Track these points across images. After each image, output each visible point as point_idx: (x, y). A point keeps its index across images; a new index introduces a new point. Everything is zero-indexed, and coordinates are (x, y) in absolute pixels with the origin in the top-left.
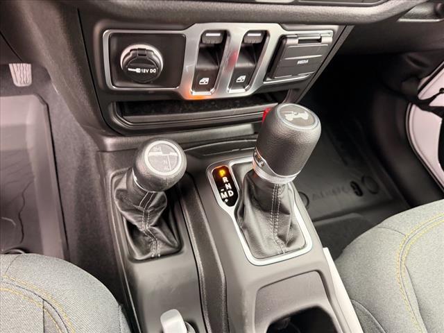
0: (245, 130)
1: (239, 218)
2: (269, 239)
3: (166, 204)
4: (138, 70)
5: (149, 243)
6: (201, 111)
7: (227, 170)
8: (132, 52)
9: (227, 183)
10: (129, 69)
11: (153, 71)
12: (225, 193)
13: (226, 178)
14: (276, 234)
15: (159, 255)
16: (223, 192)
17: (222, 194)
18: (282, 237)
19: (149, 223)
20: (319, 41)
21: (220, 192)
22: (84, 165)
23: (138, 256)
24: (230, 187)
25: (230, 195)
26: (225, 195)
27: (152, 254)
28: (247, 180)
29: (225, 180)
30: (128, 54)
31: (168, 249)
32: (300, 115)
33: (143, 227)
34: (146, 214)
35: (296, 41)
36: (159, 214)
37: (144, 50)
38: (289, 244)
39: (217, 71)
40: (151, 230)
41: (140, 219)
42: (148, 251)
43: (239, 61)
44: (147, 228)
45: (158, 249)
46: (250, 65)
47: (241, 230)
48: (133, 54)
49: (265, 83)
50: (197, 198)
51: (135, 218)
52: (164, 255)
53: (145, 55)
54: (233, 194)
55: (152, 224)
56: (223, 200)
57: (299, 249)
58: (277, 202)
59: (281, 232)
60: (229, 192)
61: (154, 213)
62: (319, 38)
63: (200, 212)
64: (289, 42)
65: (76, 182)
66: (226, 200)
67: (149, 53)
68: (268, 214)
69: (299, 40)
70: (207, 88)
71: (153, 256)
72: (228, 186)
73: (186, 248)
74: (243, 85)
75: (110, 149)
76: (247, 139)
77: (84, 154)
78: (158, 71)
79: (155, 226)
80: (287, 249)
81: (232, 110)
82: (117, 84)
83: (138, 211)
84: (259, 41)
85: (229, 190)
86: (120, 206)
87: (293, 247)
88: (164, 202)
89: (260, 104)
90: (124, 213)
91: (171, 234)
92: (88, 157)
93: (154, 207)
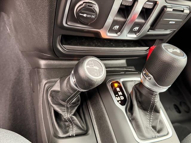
0: (122, 64)
1: (129, 113)
2: (147, 128)
3: (79, 102)
4: (85, 15)
5: (68, 126)
6: (106, 47)
7: (119, 83)
8: (84, 4)
9: (119, 91)
10: (80, 14)
11: (93, 17)
12: (119, 97)
13: (119, 89)
14: (151, 125)
15: (74, 135)
16: (117, 97)
17: (117, 98)
18: (154, 127)
19: (70, 113)
20: (183, 11)
21: (116, 97)
22: (19, 78)
23: (61, 135)
24: (122, 94)
25: (122, 99)
26: (119, 99)
27: (70, 134)
28: (135, 90)
29: (118, 89)
30: (82, 5)
31: (79, 131)
32: (175, 50)
33: (66, 115)
34: (67, 108)
35: (171, 10)
36: (76, 108)
37: (91, 3)
38: (159, 132)
39: (125, 22)
40: (71, 118)
41: (64, 110)
42: (67, 132)
43: (138, 18)
44: (69, 116)
45: (74, 131)
46: (143, 21)
47: (130, 121)
48: (85, 5)
49: (148, 33)
50: (100, 100)
51: (61, 109)
52: (77, 135)
53: (92, 7)
54: (123, 98)
55: (72, 114)
56: (118, 101)
57: (165, 135)
58: (154, 104)
59: (154, 124)
60: (121, 97)
61: (72, 107)
62: (183, 10)
63: (102, 109)
64: (168, 9)
65: (12, 88)
66: (120, 102)
67: (94, 5)
68: (146, 112)
69: (173, 10)
70: (116, 32)
71: (70, 135)
72: (120, 93)
73: (91, 132)
74: (135, 32)
75: (43, 67)
76: (126, 68)
77: (20, 71)
78: (96, 17)
79: (73, 115)
80: (158, 135)
81: (123, 48)
82: (69, 23)
83: (63, 106)
84: (151, 7)
85: (121, 95)
86: (51, 101)
87: (161, 134)
88: (78, 101)
89: (139, 47)
90: (54, 106)
91: (82, 121)
92: (22, 73)
93: (73, 103)
